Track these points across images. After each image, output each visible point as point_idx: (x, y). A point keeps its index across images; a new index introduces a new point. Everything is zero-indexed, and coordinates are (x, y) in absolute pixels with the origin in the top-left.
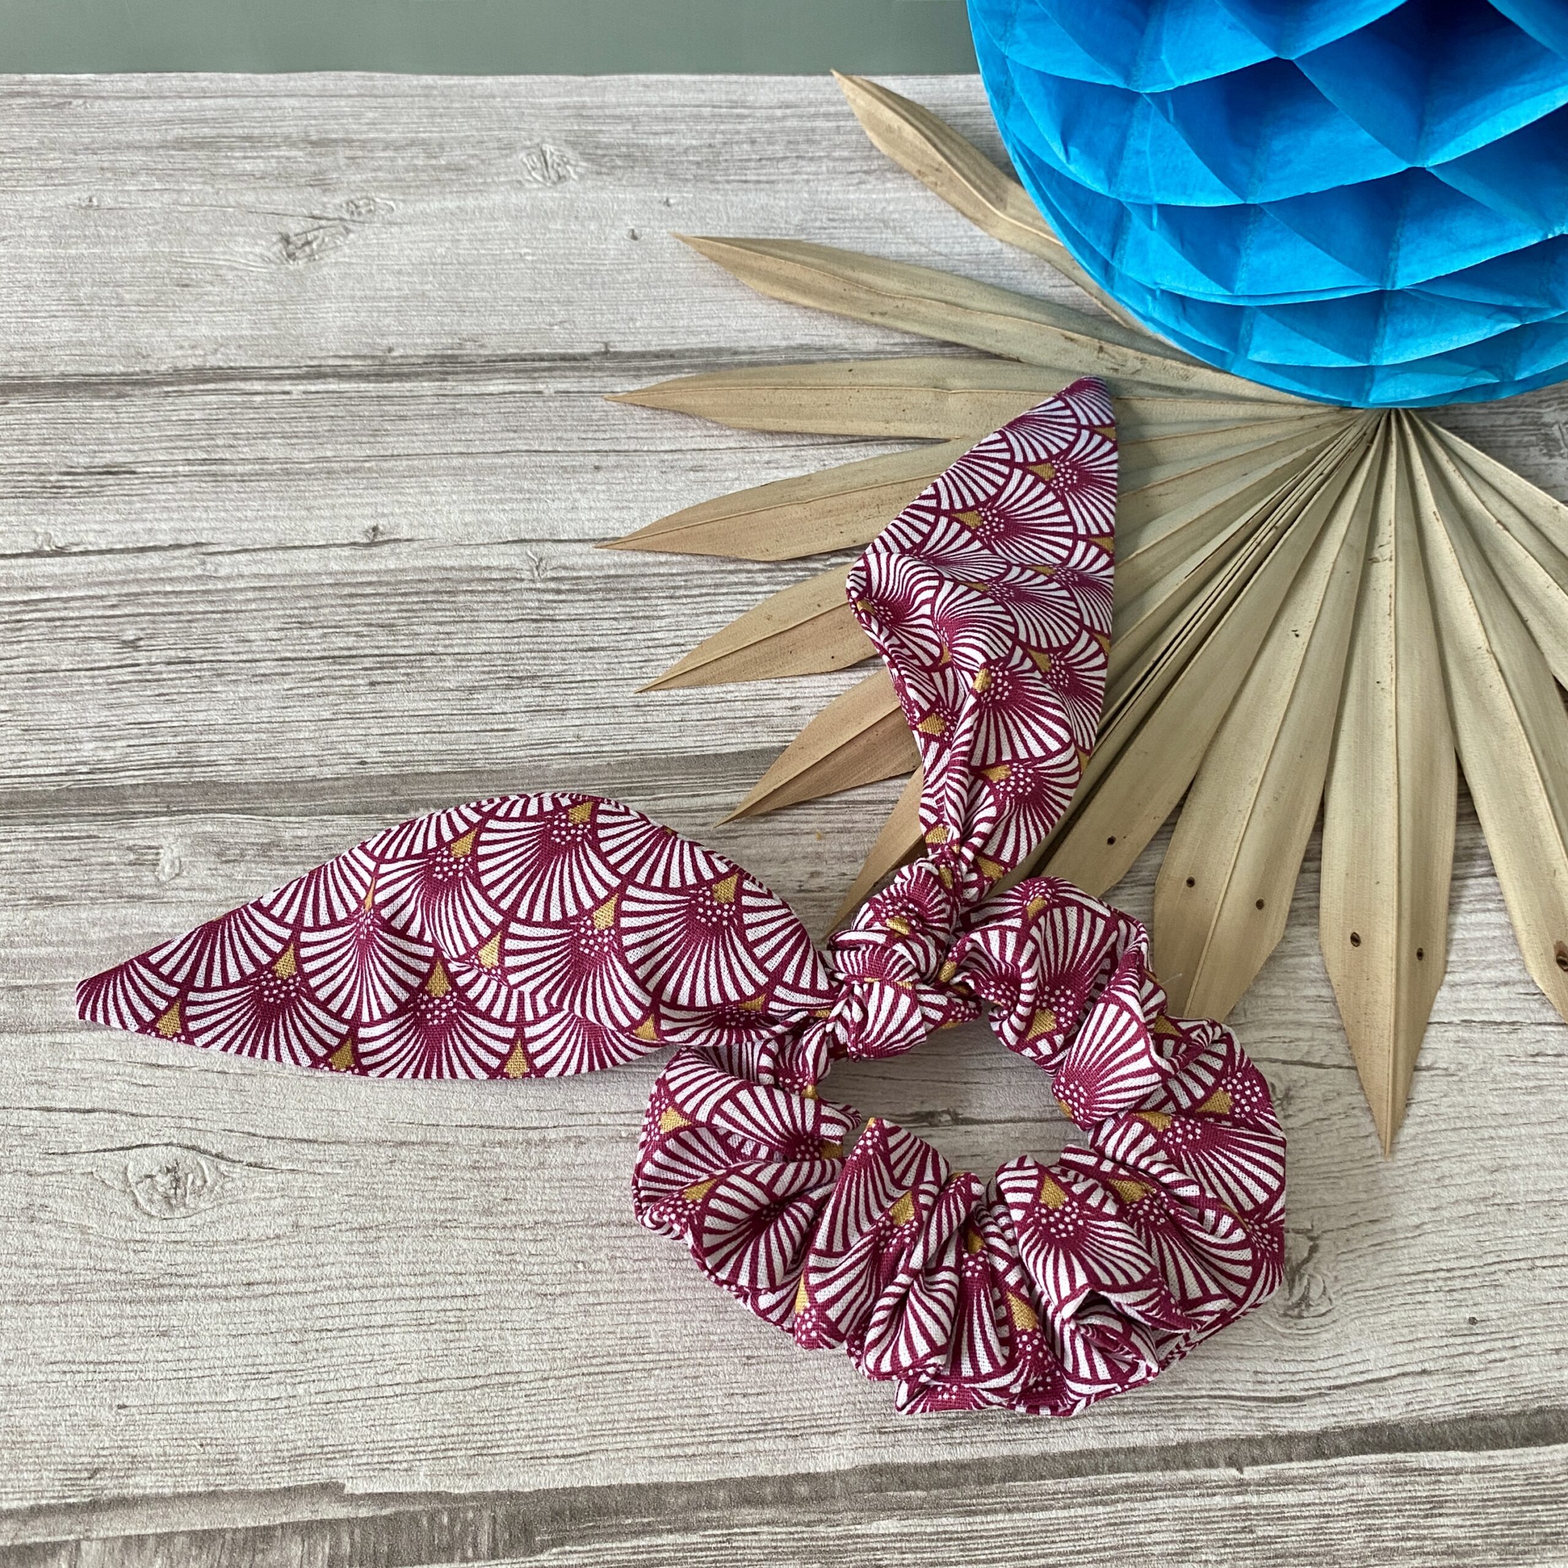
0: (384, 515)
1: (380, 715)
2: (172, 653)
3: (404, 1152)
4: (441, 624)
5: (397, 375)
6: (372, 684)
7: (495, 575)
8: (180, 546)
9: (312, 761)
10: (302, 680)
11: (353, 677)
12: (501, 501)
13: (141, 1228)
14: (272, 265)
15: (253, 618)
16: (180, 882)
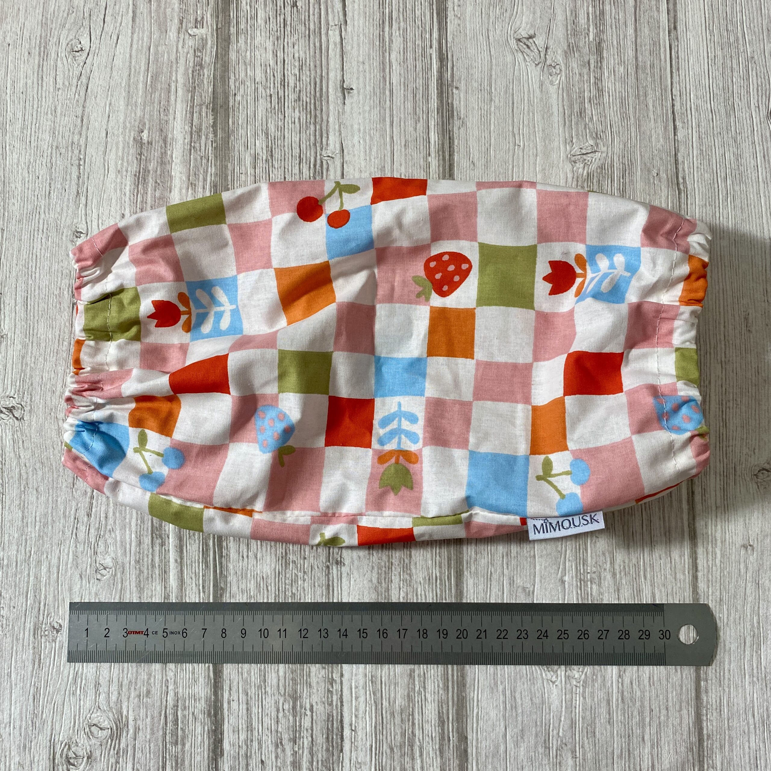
0: (359, 93)
1: (256, 99)
2: (289, 19)
3: (79, 120)
4: (299, 119)
5: (442, 93)
6: (271, 96)
7: (324, 140)
8: (345, 15)
9: (237, 77)
10: (273, 69)
11: (274, 87)
12: (365, 141)
13: (64, 42)
14: (512, 32)
15: (305, 47)
16: (187, 36)
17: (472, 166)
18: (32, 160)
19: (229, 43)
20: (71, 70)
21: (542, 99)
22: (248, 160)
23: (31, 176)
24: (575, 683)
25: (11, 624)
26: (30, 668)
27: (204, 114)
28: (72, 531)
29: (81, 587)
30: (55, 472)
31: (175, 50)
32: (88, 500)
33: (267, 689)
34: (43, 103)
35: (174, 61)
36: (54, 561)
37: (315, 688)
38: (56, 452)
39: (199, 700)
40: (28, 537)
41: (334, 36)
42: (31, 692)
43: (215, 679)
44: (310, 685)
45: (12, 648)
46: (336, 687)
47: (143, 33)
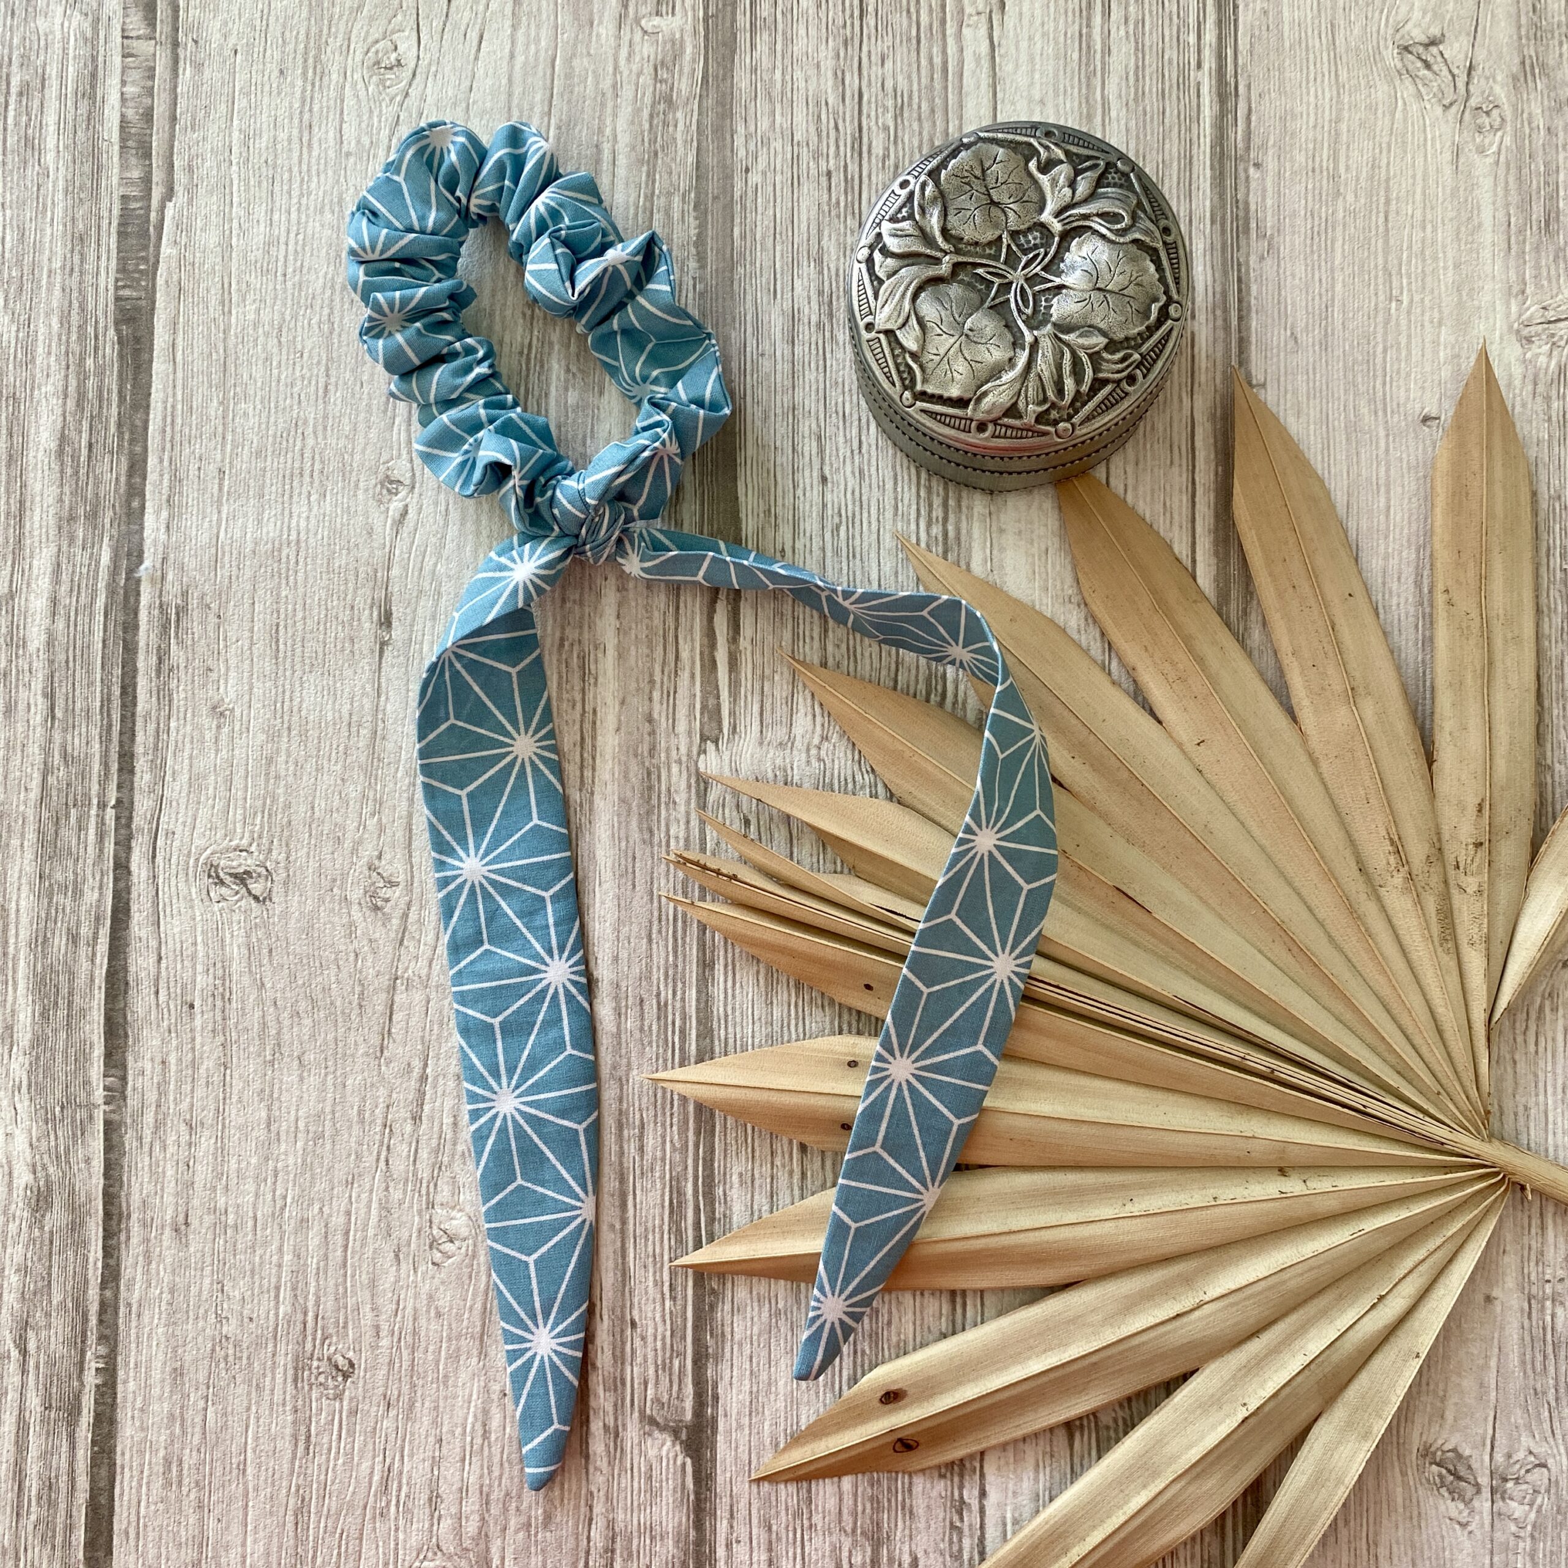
1: (795, 182)
5: (1222, 176)
6: (829, 174)
9: (752, 128)
10: (836, 113)
11: (837, 154)
13: (358, 48)
14: (1390, 31)
15: (909, 65)
16: (638, 35)
17: (1291, 344)
18: (288, 318)
19: (734, 52)
20: (376, 113)
21: (1455, 190)
22: (776, 323)
23: (284, 352)
24: (1513, 1528)
25: (245, 1355)
26: (288, 1455)
27: (676, 216)
28: (379, 1155)
29: (397, 1281)
30: (340, 1020)
31: (611, 70)
32: (414, 1084)
33: (817, 1519)
34: (313, 185)
35: (609, 94)
36: (338, 1220)
37: (923, 1520)
38: (344, 975)
39: (662, 1539)
40: (280, 1165)
41: (975, 39)
42: (290, 1507)
43: (697, 1494)
44: (911, 1513)
45: (248, 1409)
46: (971, 1518)
47: (538, 27)
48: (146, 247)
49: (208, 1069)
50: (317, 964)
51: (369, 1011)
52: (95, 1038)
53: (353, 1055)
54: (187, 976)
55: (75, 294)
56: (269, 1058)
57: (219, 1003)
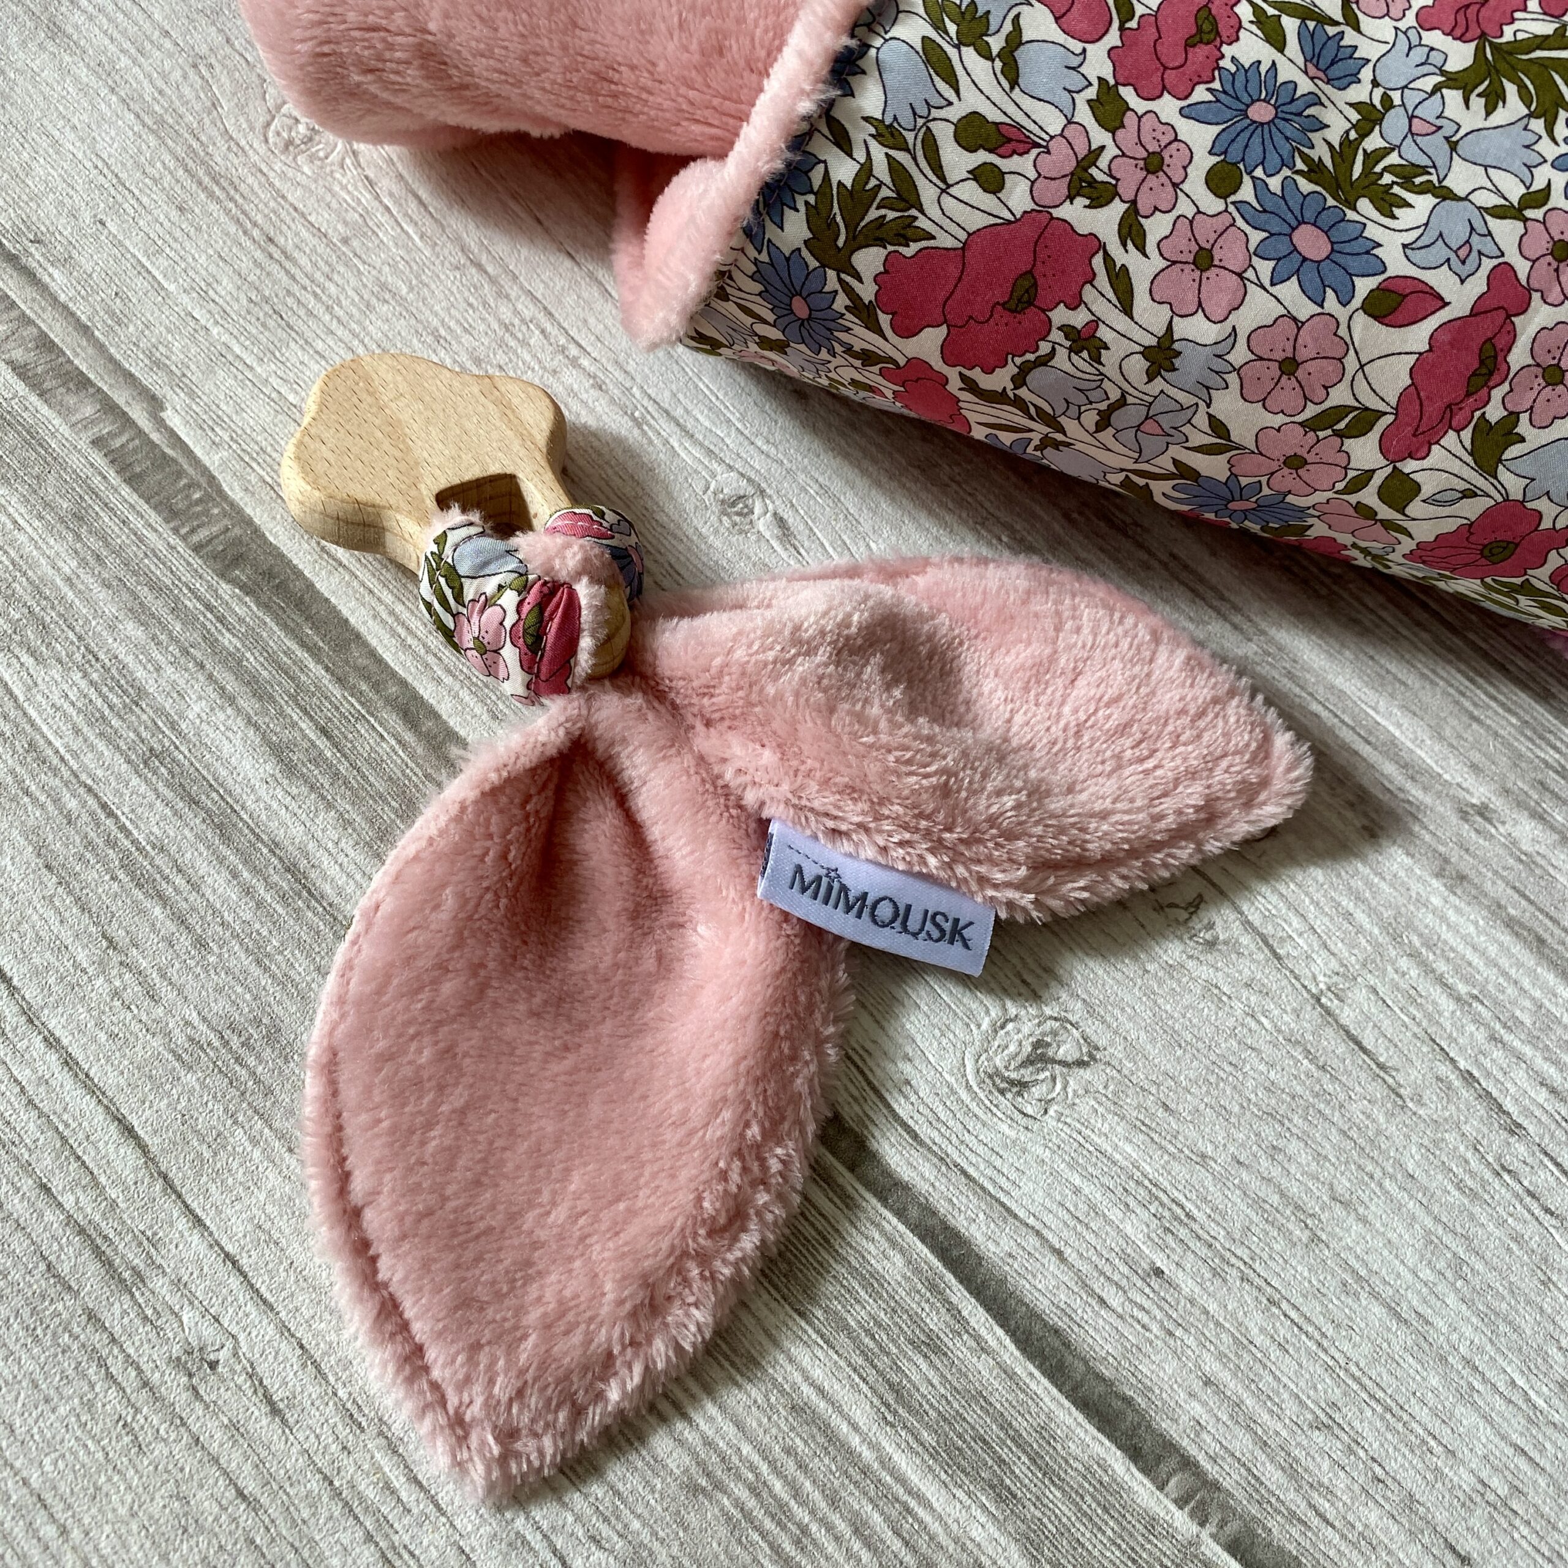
48: (180, 473)
49: (1262, 1330)
50: (1229, 1069)
51: (1335, 1063)
52: (1098, 1449)
53: (1379, 1132)
54: (1113, 1241)
55: (131, 582)
56: (1305, 1236)
57: (1183, 1233)
